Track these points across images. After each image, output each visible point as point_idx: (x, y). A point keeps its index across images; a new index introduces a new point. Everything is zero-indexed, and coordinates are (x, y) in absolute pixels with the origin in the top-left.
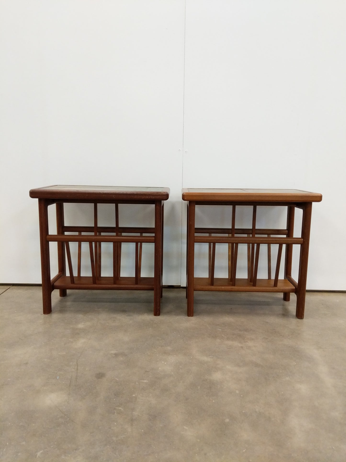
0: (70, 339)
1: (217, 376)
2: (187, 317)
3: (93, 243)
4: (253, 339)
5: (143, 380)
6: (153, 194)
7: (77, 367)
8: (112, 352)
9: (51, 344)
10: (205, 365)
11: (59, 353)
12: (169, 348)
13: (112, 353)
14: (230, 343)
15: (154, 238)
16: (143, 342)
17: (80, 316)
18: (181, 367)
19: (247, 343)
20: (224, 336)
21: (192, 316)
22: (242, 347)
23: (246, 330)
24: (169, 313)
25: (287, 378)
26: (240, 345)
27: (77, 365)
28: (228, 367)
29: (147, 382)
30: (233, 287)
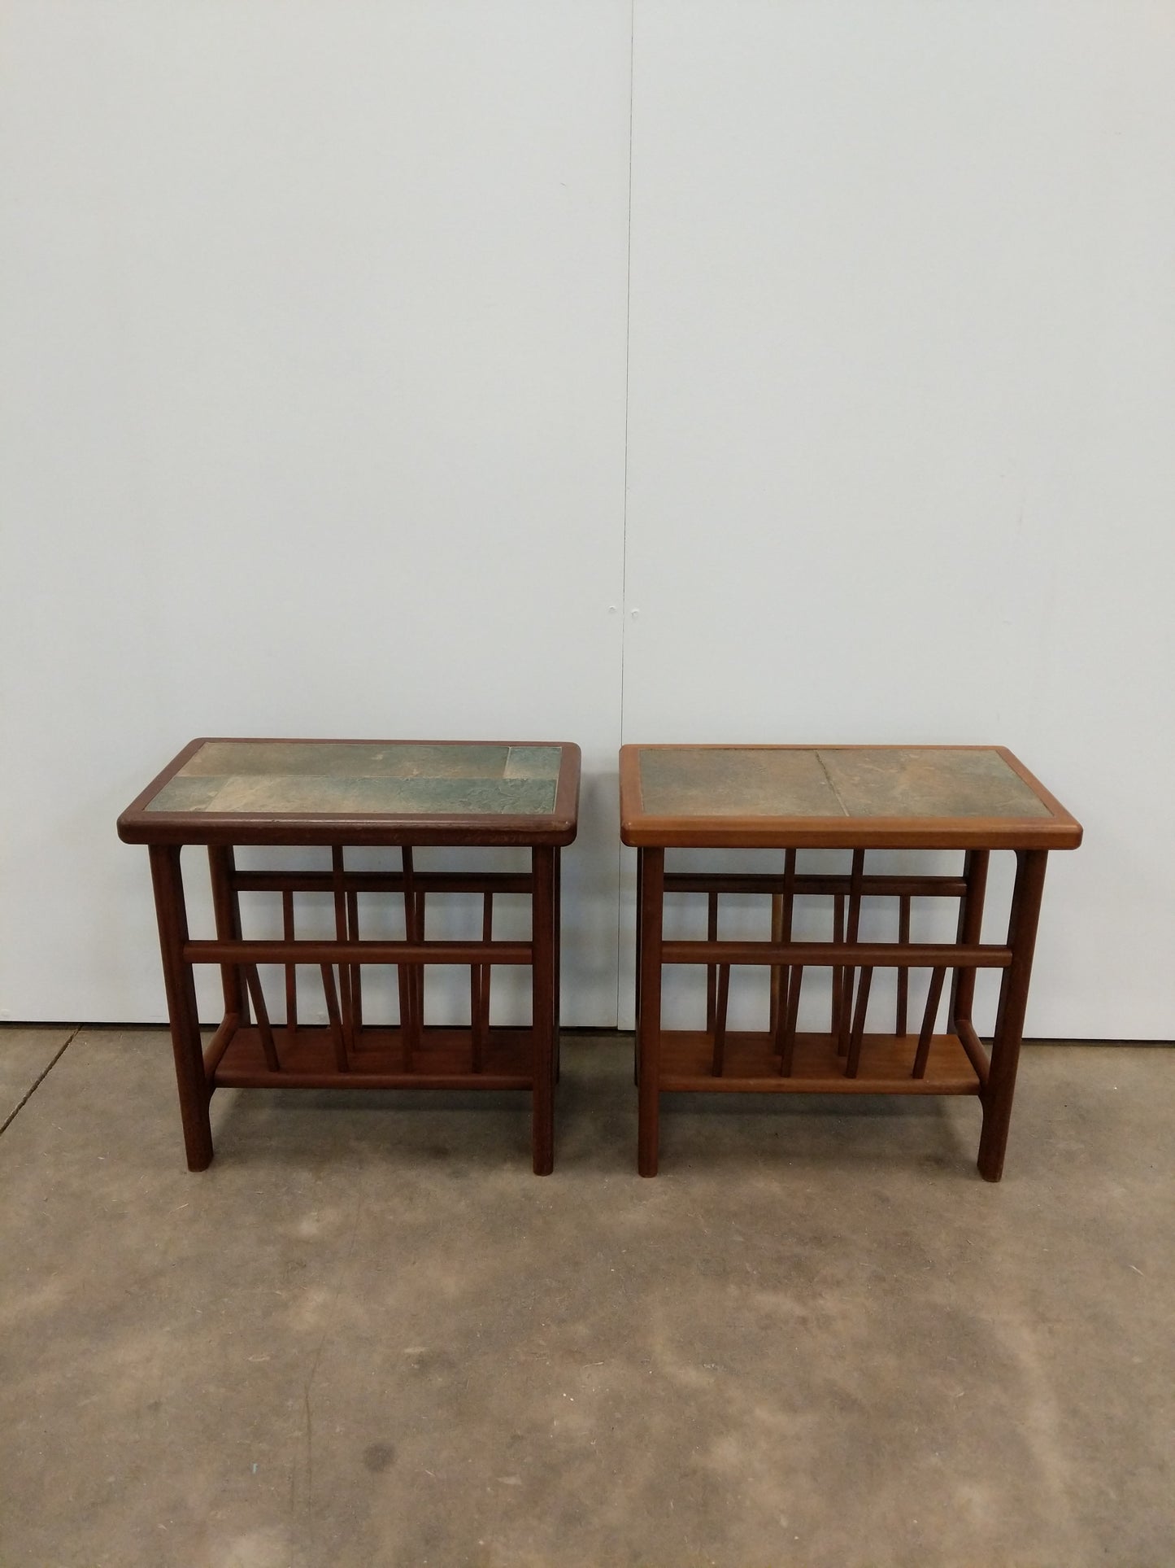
0: (278, 1292)
1: (726, 1453)
2: (638, 1179)
3: (336, 967)
4: (838, 1283)
5: (509, 1474)
6: (526, 830)
7: (309, 1421)
8: (409, 1350)
9: (221, 1315)
10: (693, 1404)
11: (250, 1359)
12: (582, 1330)
13: (409, 1356)
14: (767, 1300)
15: (529, 952)
16: (502, 1300)
17: (303, 1177)
18: (618, 1415)
19: (821, 1302)
20: (749, 1269)
21: (653, 1175)
22: (804, 1321)
23: (819, 1239)
24: (580, 1158)
25: (935, 1460)
26: (799, 1311)
27: (308, 1412)
28: (762, 1414)
29: (519, 1482)
30: (785, 1081)
